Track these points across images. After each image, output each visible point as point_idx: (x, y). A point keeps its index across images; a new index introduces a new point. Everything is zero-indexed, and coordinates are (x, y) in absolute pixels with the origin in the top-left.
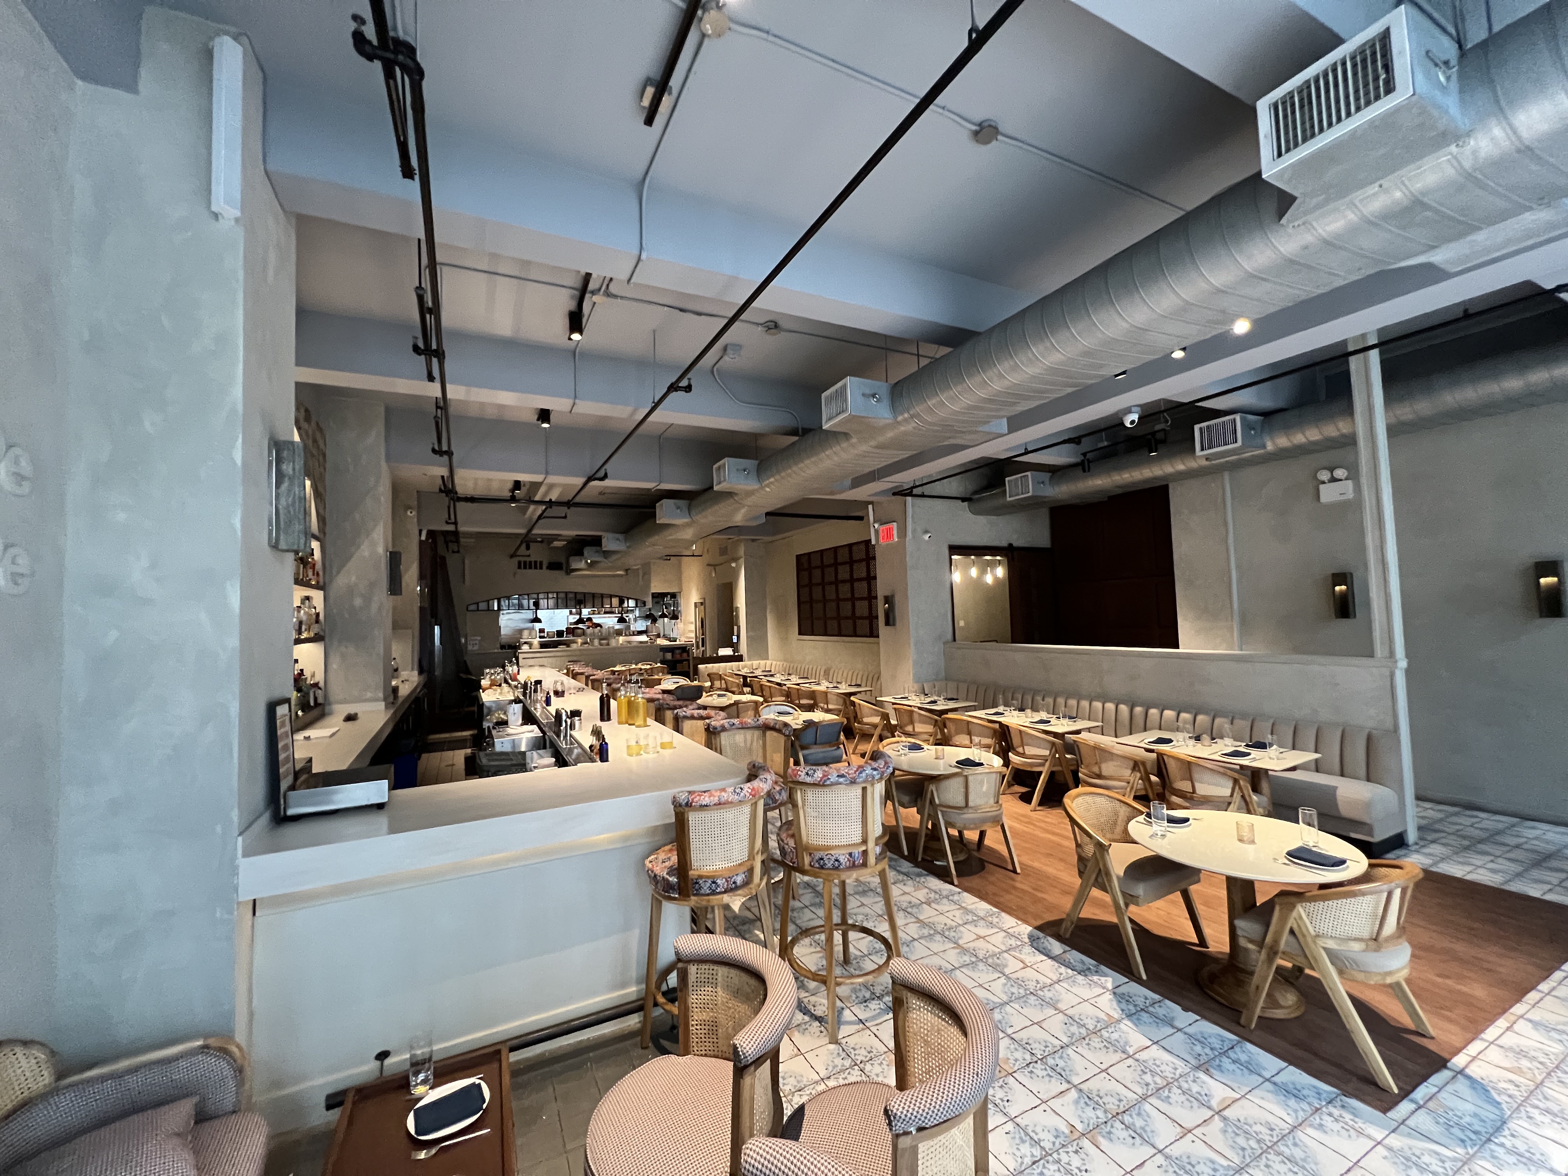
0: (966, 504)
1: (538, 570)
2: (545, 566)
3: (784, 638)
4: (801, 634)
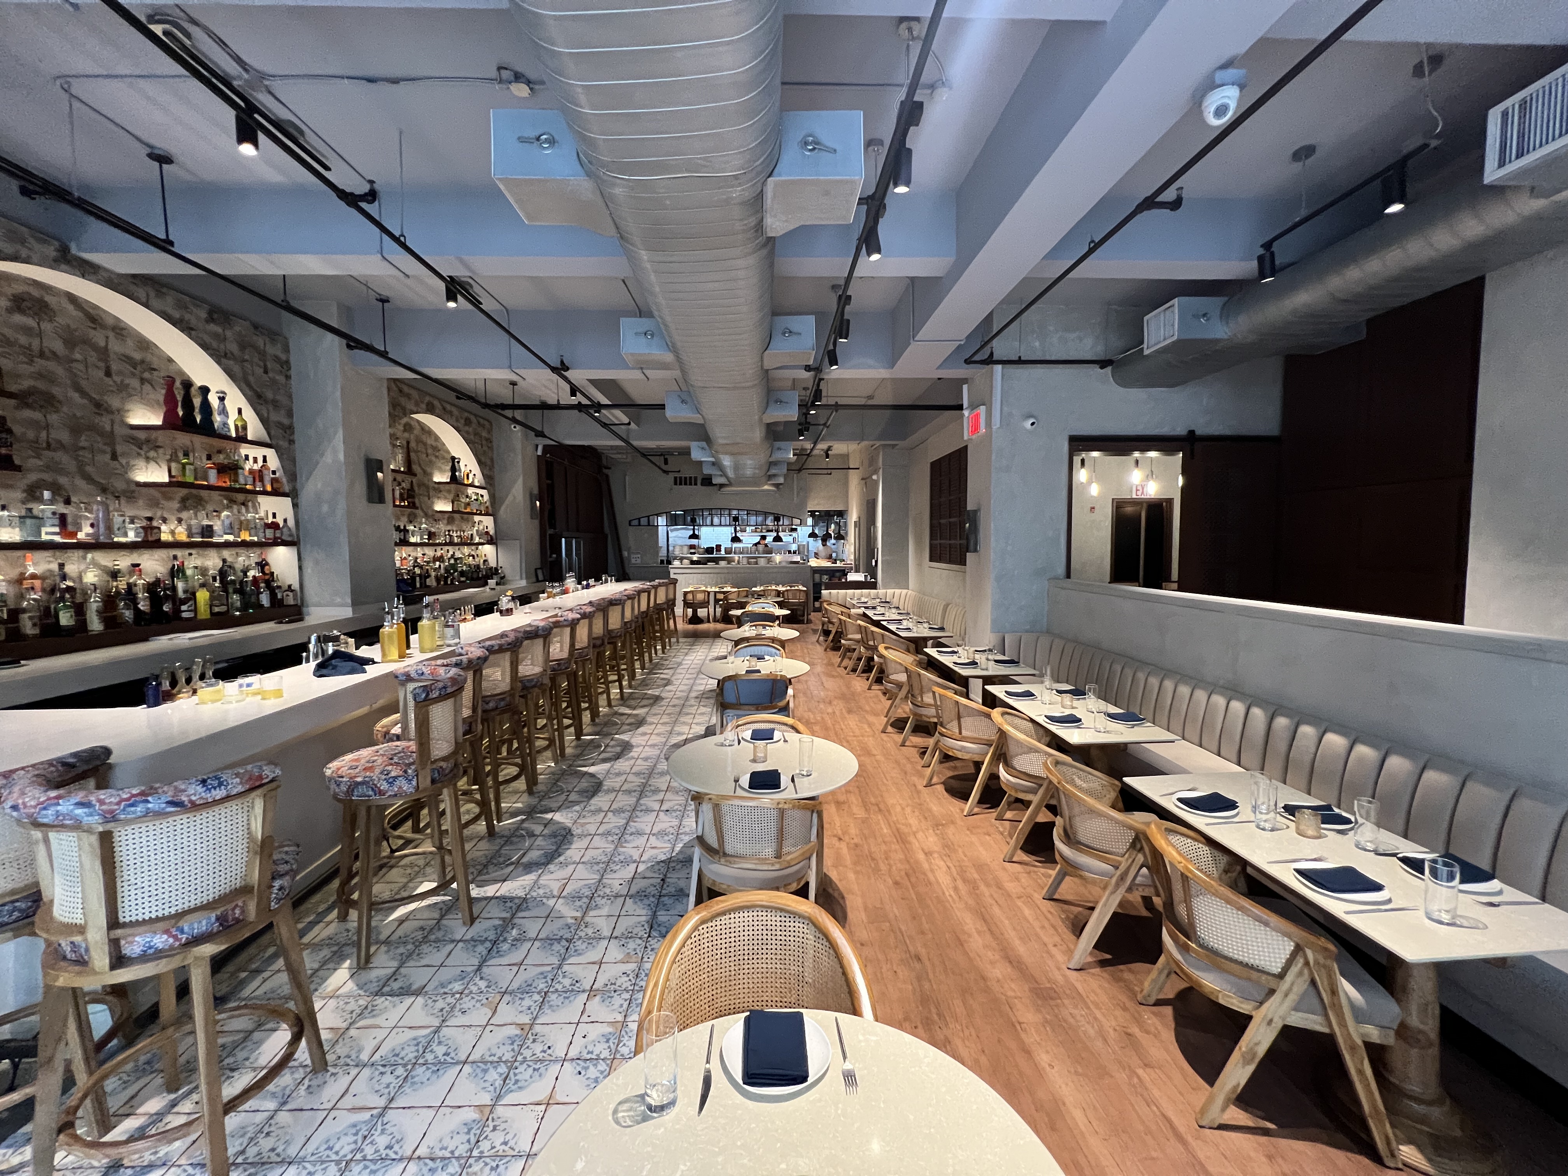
0: (1108, 370)
1: (693, 487)
2: (699, 482)
3: (919, 565)
4: (931, 560)
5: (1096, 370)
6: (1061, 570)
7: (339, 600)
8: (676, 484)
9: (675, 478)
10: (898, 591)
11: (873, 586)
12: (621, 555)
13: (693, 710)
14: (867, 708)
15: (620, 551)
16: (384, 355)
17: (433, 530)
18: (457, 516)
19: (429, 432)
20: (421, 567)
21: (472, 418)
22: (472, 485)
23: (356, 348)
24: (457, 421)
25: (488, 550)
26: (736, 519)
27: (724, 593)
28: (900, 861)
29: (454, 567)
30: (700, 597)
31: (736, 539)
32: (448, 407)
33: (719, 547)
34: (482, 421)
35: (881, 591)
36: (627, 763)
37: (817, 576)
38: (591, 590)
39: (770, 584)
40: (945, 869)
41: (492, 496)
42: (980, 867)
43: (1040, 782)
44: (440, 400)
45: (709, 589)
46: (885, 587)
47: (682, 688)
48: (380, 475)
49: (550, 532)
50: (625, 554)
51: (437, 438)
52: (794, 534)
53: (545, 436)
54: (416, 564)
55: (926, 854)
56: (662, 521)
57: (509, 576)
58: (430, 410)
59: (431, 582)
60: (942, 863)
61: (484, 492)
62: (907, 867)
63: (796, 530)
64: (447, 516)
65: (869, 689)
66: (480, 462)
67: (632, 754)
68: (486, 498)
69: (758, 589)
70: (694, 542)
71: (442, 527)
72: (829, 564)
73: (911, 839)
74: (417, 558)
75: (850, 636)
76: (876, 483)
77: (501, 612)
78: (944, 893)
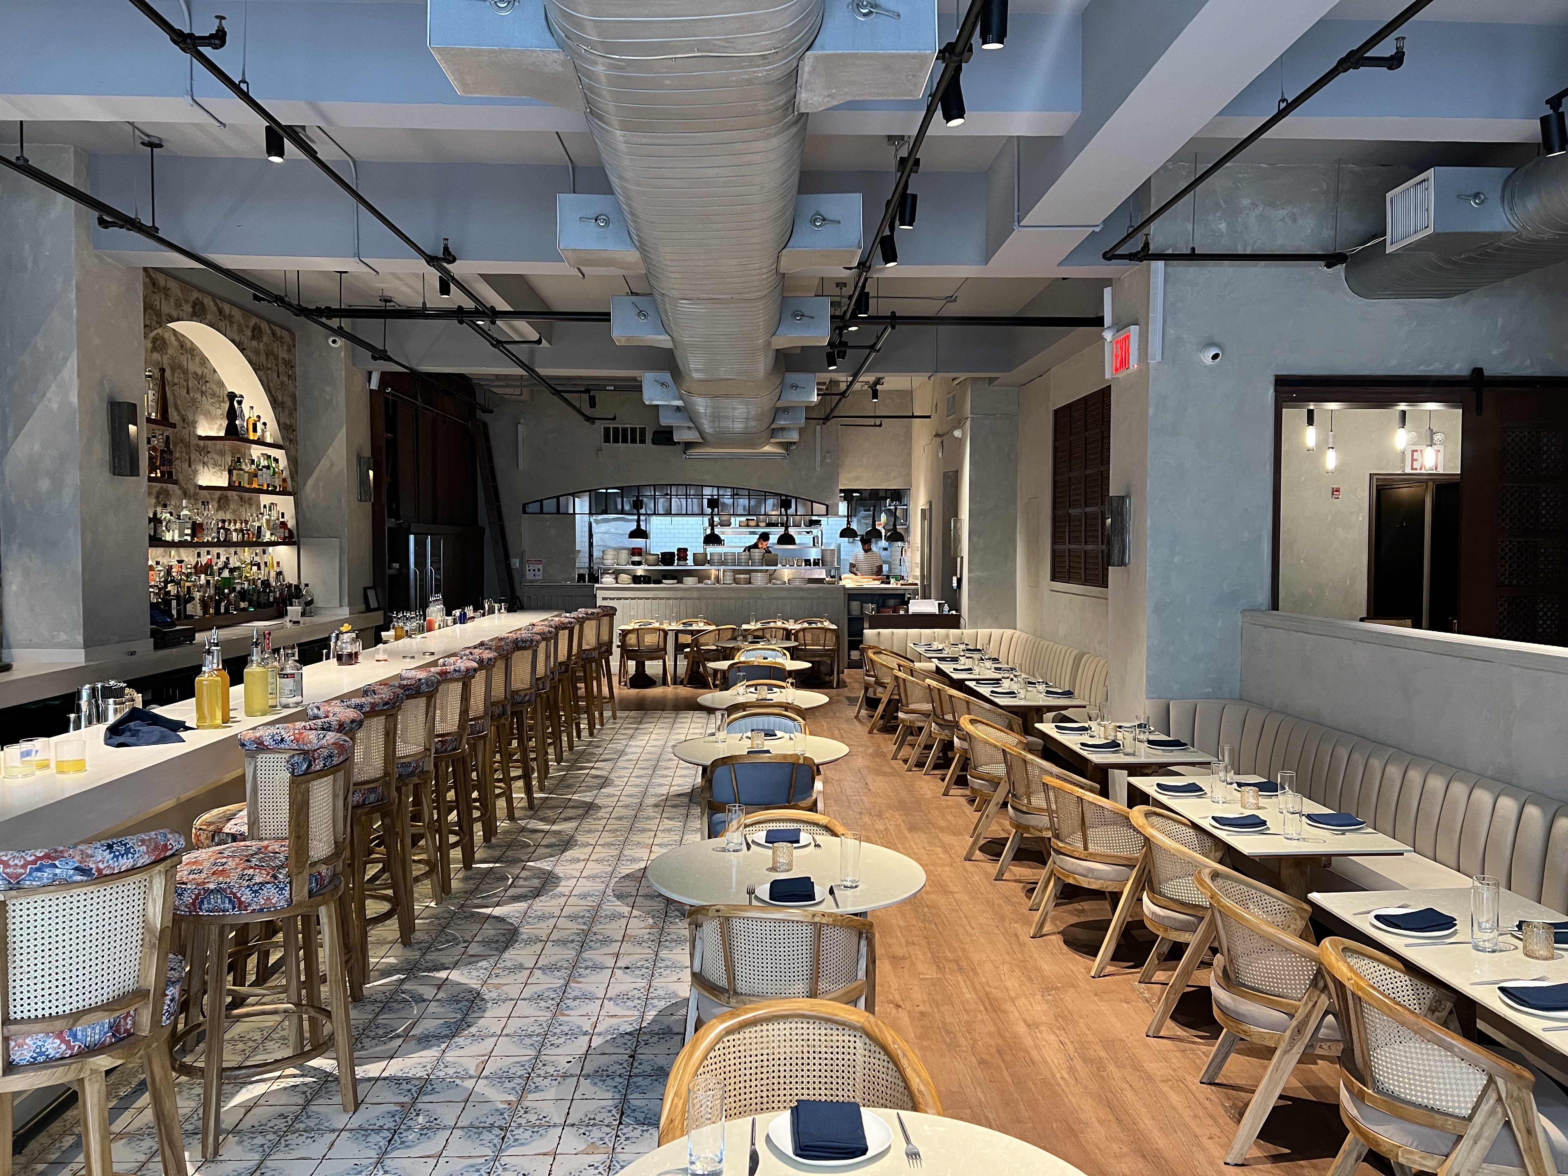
0: (1340, 268)
1: (638, 445)
2: (649, 437)
3: (1034, 586)
4: (1054, 578)
5: (1320, 267)
6: (1263, 596)
7: (63, 637)
8: (607, 440)
9: (607, 430)
10: (996, 632)
11: (954, 622)
12: (508, 566)
13: (653, 825)
14: (943, 823)
15: (507, 557)
16: (151, 232)
17: (199, 520)
18: (233, 495)
19: (191, 351)
20: (178, 583)
21: (264, 325)
22: (260, 442)
23: (113, 224)
24: (240, 331)
25: (284, 555)
26: (713, 503)
27: (692, 633)
28: (990, 1034)
29: (227, 582)
30: (650, 640)
31: (712, 539)
32: (227, 308)
33: (683, 553)
34: (278, 330)
35: (966, 632)
36: (553, 902)
37: (855, 604)
38: (469, 625)
39: (774, 617)
40: (1056, 1045)
41: (293, 461)
42: (1110, 1043)
43: (1200, 914)
44: (214, 297)
45: (666, 627)
46: (974, 625)
47: (628, 790)
48: (132, 428)
49: (390, 523)
50: (516, 563)
51: (204, 361)
52: (816, 531)
53: (389, 359)
54: (169, 577)
55: (1029, 1026)
56: (581, 505)
57: (319, 602)
58: (198, 314)
59: (194, 609)
60: (1053, 1038)
61: (279, 454)
62: (1000, 1042)
63: (818, 522)
64: (218, 493)
65: (946, 794)
66: (275, 403)
67: (559, 889)
68: (283, 463)
69: (752, 626)
70: (639, 542)
71: (211, 516)
72: (876, 584)
73: (1008, 1006)
74: (171, 567)
75: (912, 707)
76: (960, 442)
77: (339, 658)
78: (1053, 1076)
